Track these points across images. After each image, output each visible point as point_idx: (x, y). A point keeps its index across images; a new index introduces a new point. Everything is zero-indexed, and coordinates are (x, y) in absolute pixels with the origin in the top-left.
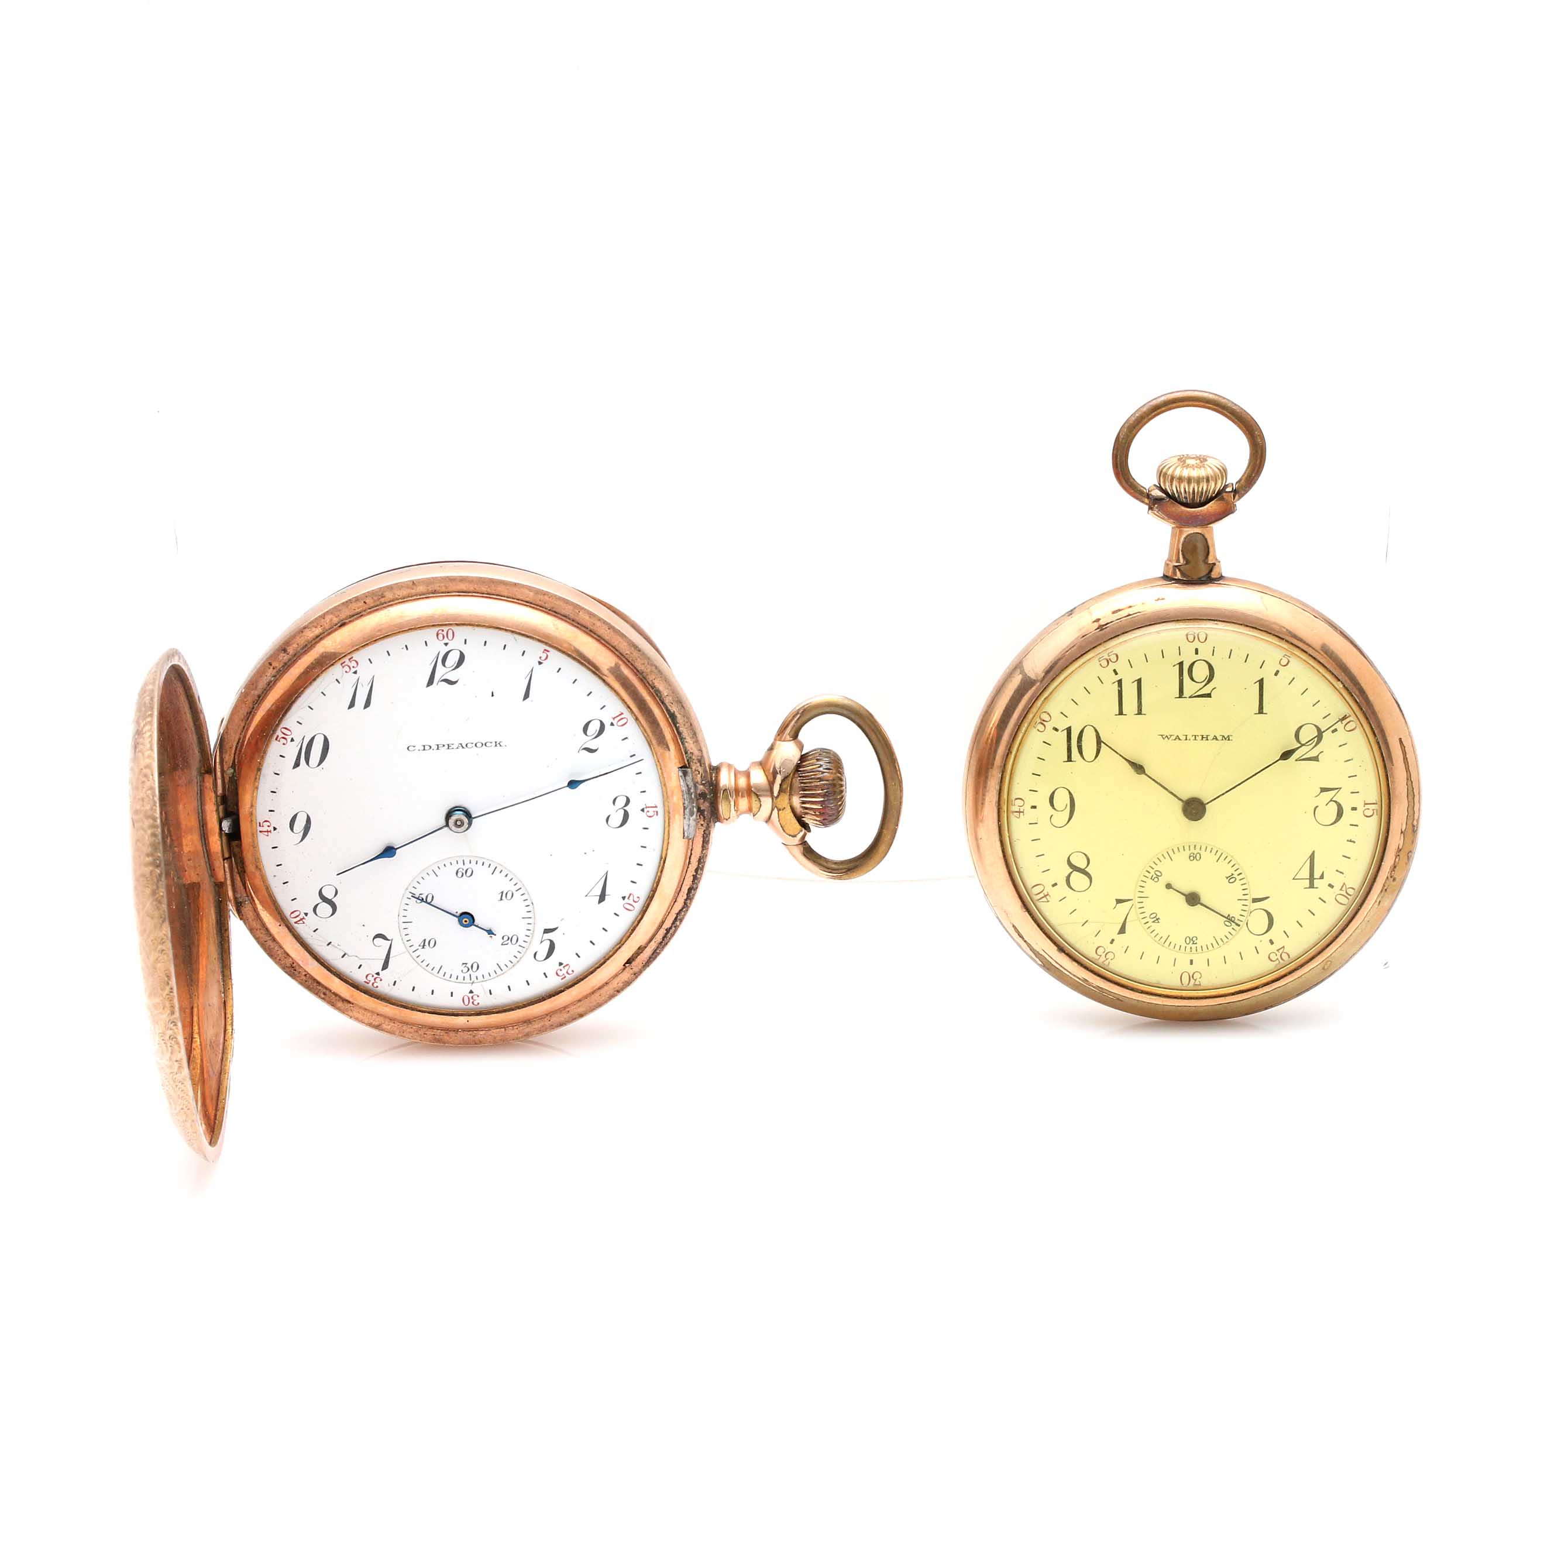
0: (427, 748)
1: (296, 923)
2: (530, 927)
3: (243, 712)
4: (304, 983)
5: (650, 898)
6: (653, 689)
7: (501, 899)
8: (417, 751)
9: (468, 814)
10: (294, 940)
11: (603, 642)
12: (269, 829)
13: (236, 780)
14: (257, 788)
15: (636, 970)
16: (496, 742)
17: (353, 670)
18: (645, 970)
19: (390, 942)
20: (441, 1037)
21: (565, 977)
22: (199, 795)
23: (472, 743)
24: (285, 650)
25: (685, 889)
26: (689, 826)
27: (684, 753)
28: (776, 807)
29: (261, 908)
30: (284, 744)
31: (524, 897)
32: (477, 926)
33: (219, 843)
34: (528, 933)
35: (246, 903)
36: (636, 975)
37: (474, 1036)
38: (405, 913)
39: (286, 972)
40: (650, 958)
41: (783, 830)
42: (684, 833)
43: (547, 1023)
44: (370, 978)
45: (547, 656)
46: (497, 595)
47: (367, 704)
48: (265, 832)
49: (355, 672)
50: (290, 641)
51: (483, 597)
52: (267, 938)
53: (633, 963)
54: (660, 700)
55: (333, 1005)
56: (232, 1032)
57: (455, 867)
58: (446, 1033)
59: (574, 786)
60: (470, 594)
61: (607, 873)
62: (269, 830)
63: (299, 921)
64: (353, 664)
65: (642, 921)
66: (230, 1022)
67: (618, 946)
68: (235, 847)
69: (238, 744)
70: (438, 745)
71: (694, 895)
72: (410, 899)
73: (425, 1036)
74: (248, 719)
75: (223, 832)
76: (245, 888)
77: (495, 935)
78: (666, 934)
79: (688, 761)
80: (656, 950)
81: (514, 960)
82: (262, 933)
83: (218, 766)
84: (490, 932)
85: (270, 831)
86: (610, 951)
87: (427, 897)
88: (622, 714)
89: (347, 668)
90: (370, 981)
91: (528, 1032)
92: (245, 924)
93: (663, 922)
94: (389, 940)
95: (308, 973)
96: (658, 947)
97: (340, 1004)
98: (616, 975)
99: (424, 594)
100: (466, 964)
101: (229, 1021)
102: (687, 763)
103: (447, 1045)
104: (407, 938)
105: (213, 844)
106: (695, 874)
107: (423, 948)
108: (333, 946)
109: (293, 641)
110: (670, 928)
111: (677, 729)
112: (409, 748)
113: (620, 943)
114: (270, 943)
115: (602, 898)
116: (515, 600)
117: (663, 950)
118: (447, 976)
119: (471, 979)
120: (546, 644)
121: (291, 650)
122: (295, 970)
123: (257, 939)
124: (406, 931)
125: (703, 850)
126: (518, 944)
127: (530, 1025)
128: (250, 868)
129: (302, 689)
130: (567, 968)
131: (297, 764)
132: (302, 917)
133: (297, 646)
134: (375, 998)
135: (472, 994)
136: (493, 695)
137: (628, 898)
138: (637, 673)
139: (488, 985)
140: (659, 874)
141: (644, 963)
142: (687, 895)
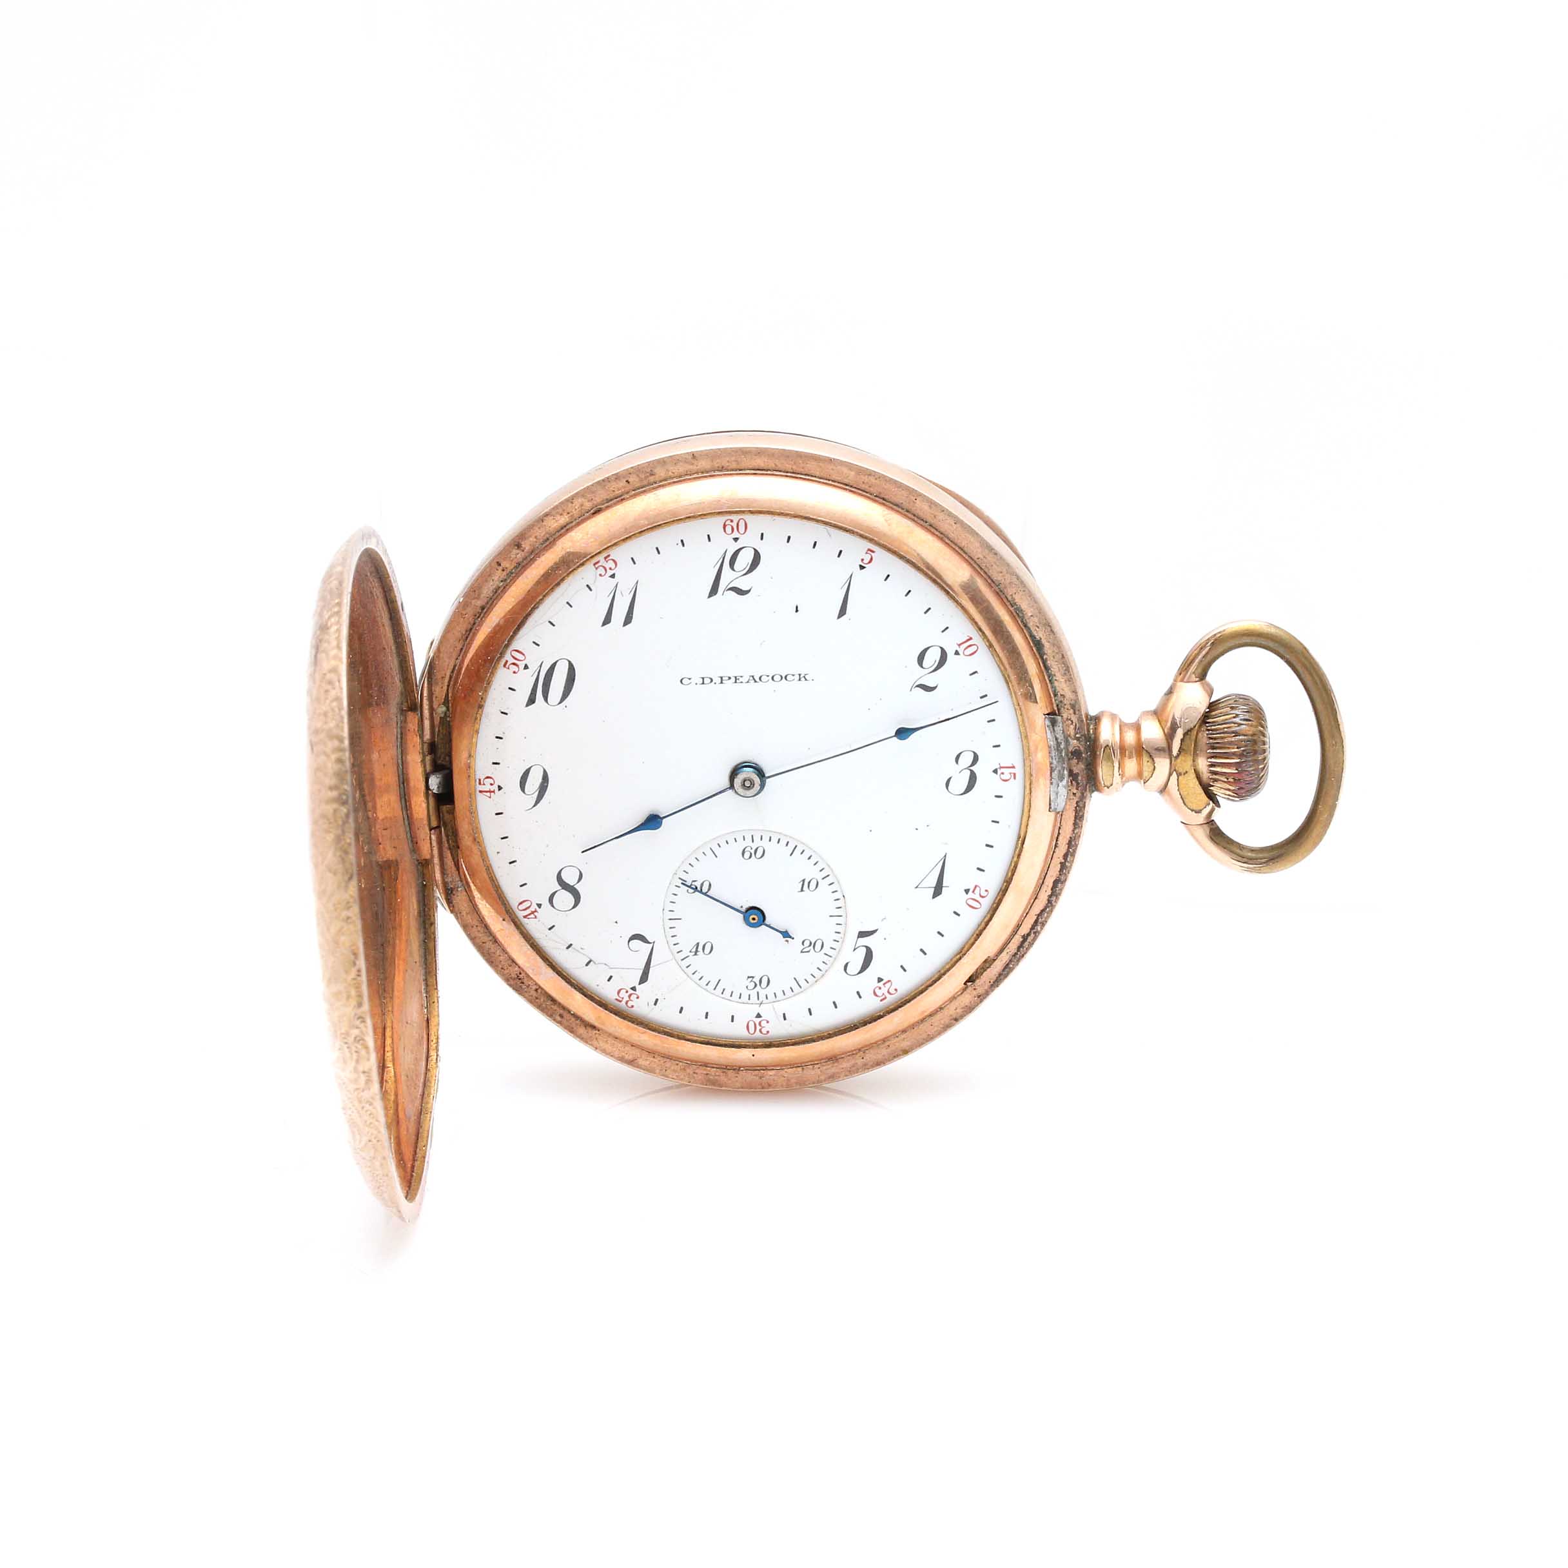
0: (707, 681)
1: (525, 917)
2: (839, 928)
3: (461, 628)
4: (533, 1001)
5: (1003, 891)
6: (1012, 607)
7: (802, 890)
8: (693, 683)
9: (760, 773)
10: (523, 940)
11: (947, 541)
12: (492, 788)
13: (449, 721)
14: (477, 732)
15: (980, 990)
16: (800, 675)
17: (610, 573)
18: (993, 991)
19: (651, 945)
20: (716, 1077)
21: (886, 998)
22: (399, 740)
23: (768, 676)
24: (519, 546)
25: (1049, 882)
26: (1057, 794)
27: (1052, 696)
28: (1175, 770)
29: (479, 895)
30: (514, 672)
31: (833, 888)
32: (767, 925)
33: (424, 805)
34: (837, 937)
35: (459, 889)
36: (981, 998)
37: (761, 1078)
38: (672, 906)
39: (510, 985)
40: (1000, 975)
41: (1184, 802)
42: (1050, 804)
43: (860, 1062)
44: (623, 993)
45: (871, 559)
46: (806, 475)
47: (628, 620)
48: (486, 792)
49: (613, 576)
50: (525, 533)
51: (787, 476)
52: (486, 939)
53: (978, 981)
54: (1022, 621)
55: (571, 1030)
56: (437, 1059)
57: (741, 845)
58: (723, 1072)
59: (902, 735)
60: (769, 472)
61: (945, 856)
62: (492, 790)
63: (529, 915)
64: (611, 564)
65: (991, 923)
66: (435, 1045)
67: (958, 956)
68: (446, 814)
69: (453, 672)
70: (722, 678)
71: (1061, 890)
72: (679, 887)
73: (695, 1075)
74: (467, 637)
75: (430, 792)
76: (458, 869)
77: (793, 938)
78: (1023, 942)
79: (1057, 706)
80: (1008, 965)
81: (817, 974)
82: (479, 931)
83: (426, 702)
84: (786, 934)
85: (494, 792)
86: (947, 963)
87: (702, 884)
88: (971, 639)
89: (602, 571)
90: (623, 998)
91: (834, 1073)
92: (457, 919)
93: (1018, 926)
94: (650, 943)
95: (540, 987)
96: (1011, 961)
97: (582, 1030)
98: (954, 998)
99: (707, 472)
100: (753, 977)
101: (433, 1045)
102: (1056, 709)
103: (723, 1088)
104: (675, 940)
105: (417, 808)
106: (1063, 861)
107: (696, 954)
108: (574, 949)
109: (529, 534)
110: (1029, 935)
111: (1044, 662)
112: (683, 681)
113: (961, 952)
114: (490, 945)
115: (938, 890)
116: (830, 482)
117: (1017, 965)
118: (727, 994)
119: (758, 999)
120: (871, 540)
121: (526, 545)
122: (523, 983)
123: (473, 939)
124: (673, 932)
125: (1075, 828)
126: (824, 951)
127: (836, 1064)
128: (466, 841)
129: (541, 597)
130: (888, 985)
131: (531, 701)
132: (533, 910)
133: (535, 540)
134: (629, 1021)
135: (760, 1019)
136: (797, 611)
137: (973, 892)
138: (993, 585)
139: (783, 1006)
140: (1015, 859)
141: (992, 981)
142: (1052, 889)
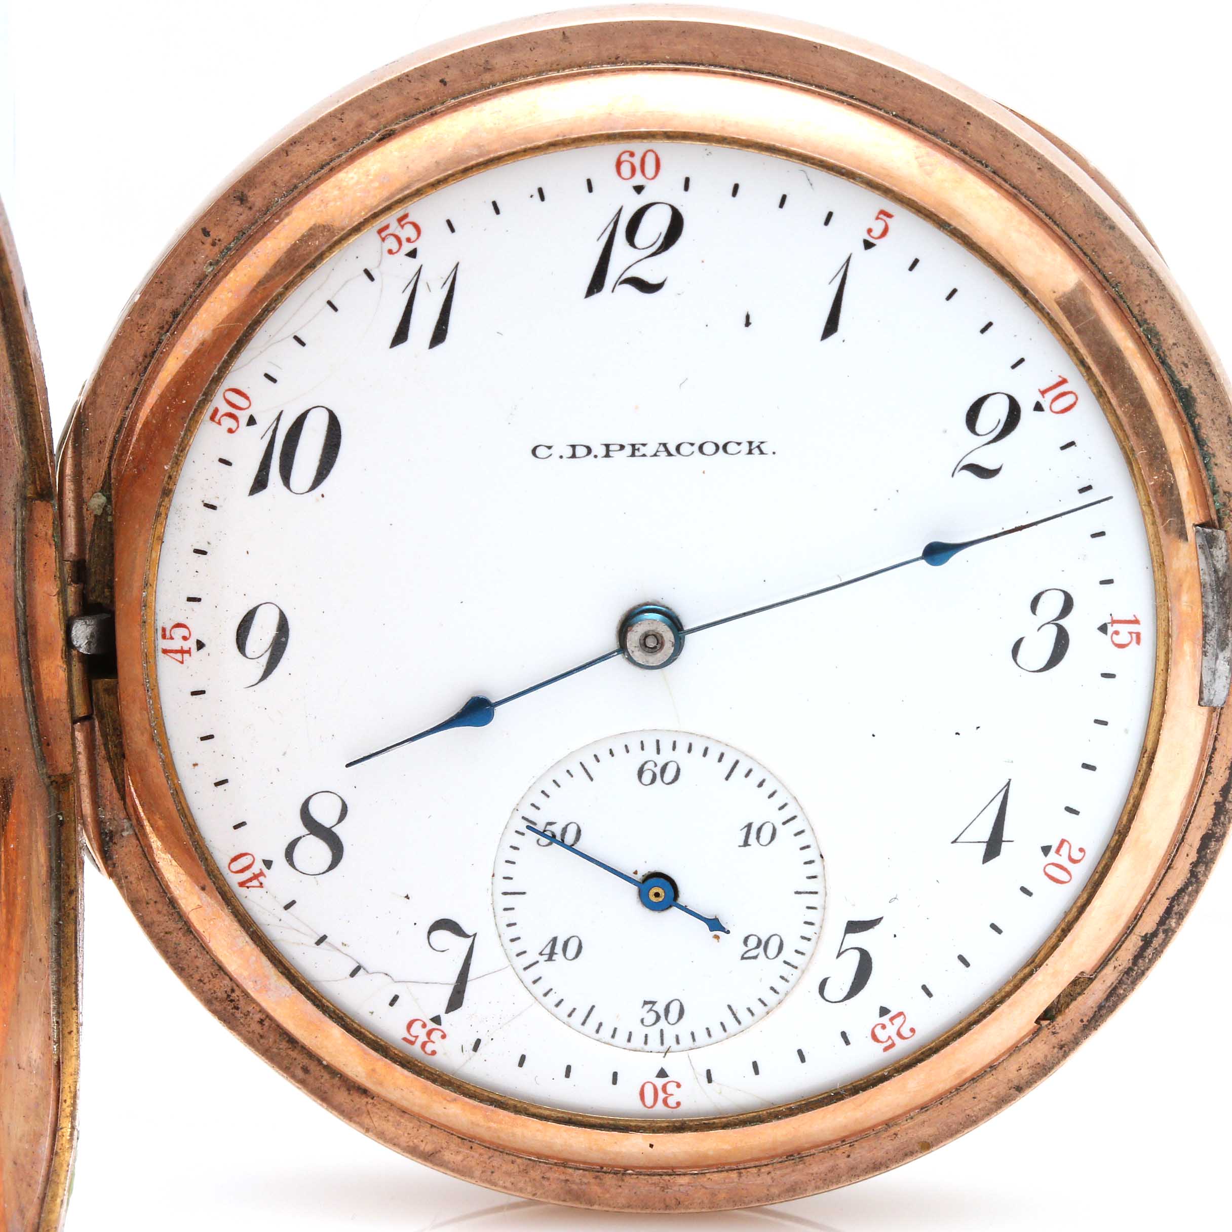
0: (581, 451)
1: (242, 884)
2: (811, 916)
3: (137, 350)
4: (255, 1042)
5: (1112, 851)
6: (1140, 326)
7: (746, 844)
8: (556, 456)
9: (675, 623)
10: (236, 925)
11: (1024, 200)
12: (186, 645)
13: (111, 523)
14: (161, 540)
15: (1064, 1035)
16: (750, 443)
17: (408, 248)
18: (1086, 1037)
19: (470, 940)
20: (584, 1187)
21: (893, 1045)
22: (19, 553)
23: (692, 444)
24: (242, 199)
25: (1194, 838)
26: (1214, 673)
27: (1209, 492)
29: (159, 843)
30: (230, 431)
31: (803, 840)
32: (685, 909)
33: (62, 675)
34: (808, 931)
35: (125, 834)
36: (1065, 1049)
37: (663, 1189)
38: (509, 870)
39: (215, 1012)
40: (1100, 1007)
42: (1201, 692)
43: (842, 1163)
44: (417, 1029)
45: (886, 229)
46: (769, 74)
47: (439, 335)
48: (176, 652)
49: (413, 254)
50: (255, 176)
51: (734, 75)
52: (171, 925)
53: (1059, 1019)
54: (1158, 355)
55: (323, 1097)
56: (72, 1135)
57: (637, 758)
58: (596, 1177)
59: (937, 557)
60: (701, 68)
61: (1008, 784)
62: (186, 648)
63: (250, 880)
64: (410, 231)
65: (1088, 909)
66: (68, 1110)
67: (1027, 970)
68: (102, 695)
69: (119, 431)
70: (607, 446)
71: (1216, 853)
72: (523, 834)
73: (546, 1183)
74: (146, 368)
75: (74, 652)
76: (123, 798)
77: (728, 932)
78: (1143, 949)
79: (1218, 511)
80: (1115, 989)
81: (770, 998)
82: (159, 912)
83: (69, 486)
84: (715, 925)
85: (189, 652)
86: (1008, 982)
87: (564, 830)
88: (1064, 381)
89: (392, 243)
90: (417, 1037)
91: (796, 1183)
92: (120, 888)
93: (1137, 918)
94: (468, 936)
95: (268, 1016)
96: (1121, 982)
97: (342, 1096)
98: (1015, 1049)
99: (589, 66)
100: (653, 1003)
101: (66, 1108)
102: (1214, 517)
103: (596, 1207)
104: (513, 932)
105: (49, 680)
106: (1220, 799)
107: (550, 959)
108: (330, 944)
109: (263, 177)
110: (1154, 934)
111: (1196, 431)
112: (538, 452)
113: (1033, 961)
114: (178, 938)
115: (993, 848)
116: (813, 88)
117: (1133, 989)
118: (606, 1032)
119: (662, 1043)
120: (886, 191)
121: (257, 197)
122: (237, 1008)
123: (148, 926)
124: (509, 917)
126: (783, 956)
127: (801, 1166)
128: (137, 740)
129: (280, 289)
130: (898, 1021)
131: (260, 484)
132: (257, 872)
133: (273, 188)
134: (427, 1078)
135: (665, 1080)
136: (748, 324)
137: (1058, 851)
138: (1105, 284)
139: (704, 1059)
140: (1136, 791)
141: (1085, 1020)
142: (1199, 851)
